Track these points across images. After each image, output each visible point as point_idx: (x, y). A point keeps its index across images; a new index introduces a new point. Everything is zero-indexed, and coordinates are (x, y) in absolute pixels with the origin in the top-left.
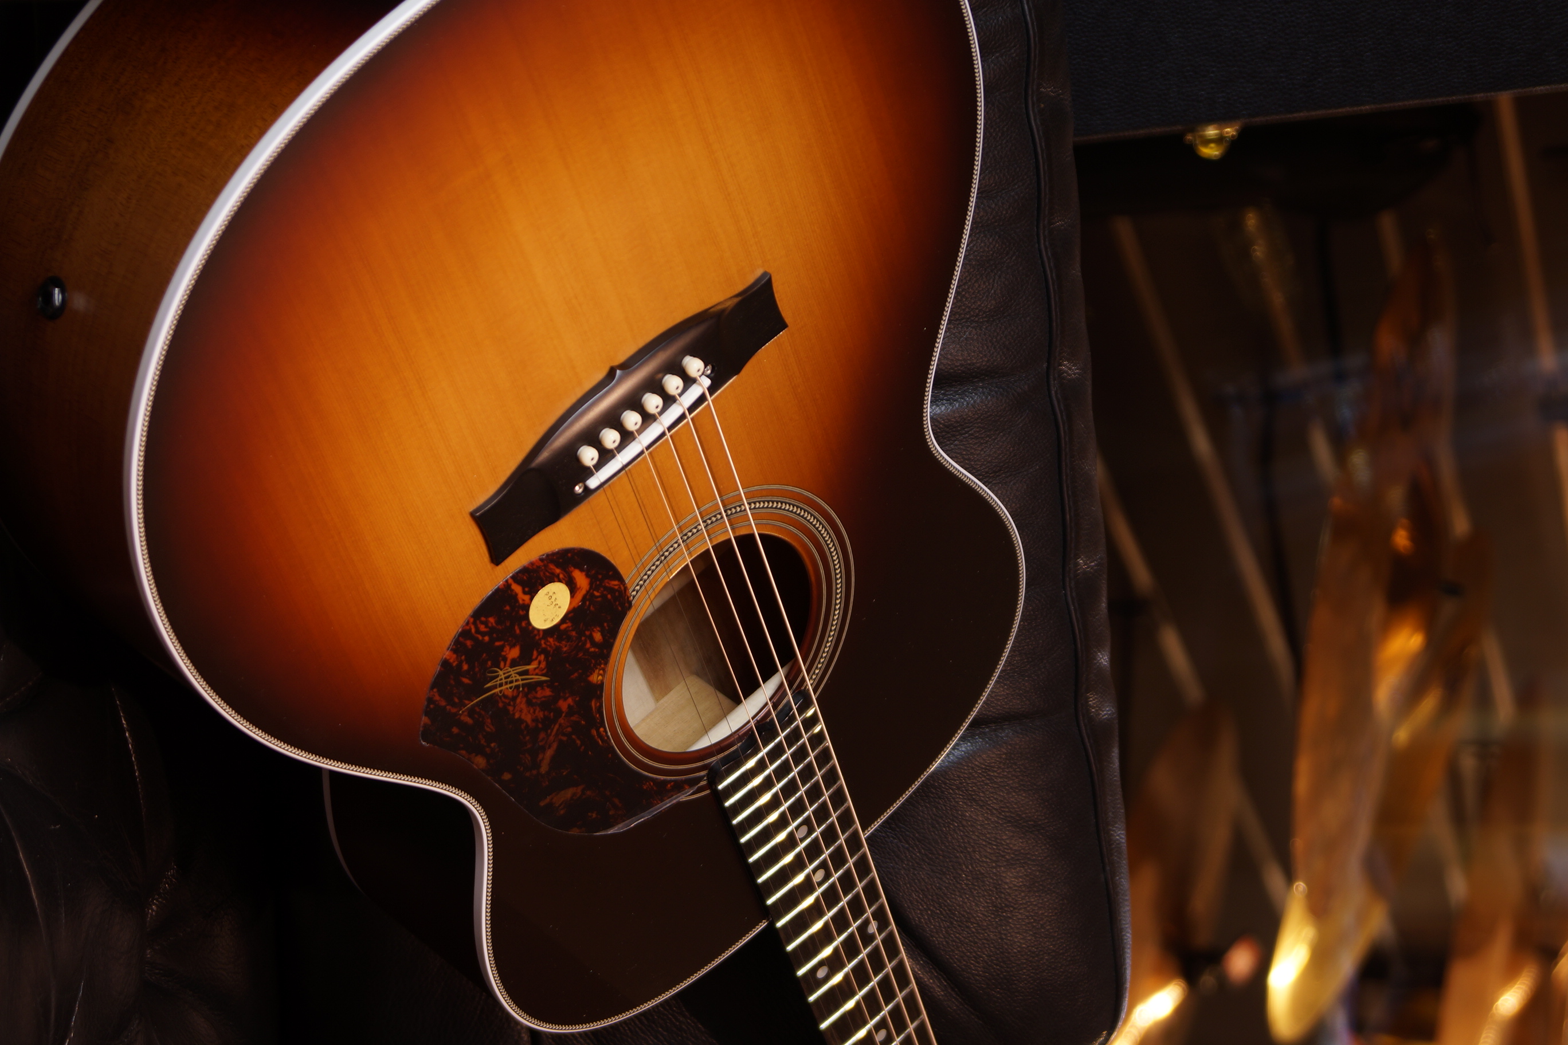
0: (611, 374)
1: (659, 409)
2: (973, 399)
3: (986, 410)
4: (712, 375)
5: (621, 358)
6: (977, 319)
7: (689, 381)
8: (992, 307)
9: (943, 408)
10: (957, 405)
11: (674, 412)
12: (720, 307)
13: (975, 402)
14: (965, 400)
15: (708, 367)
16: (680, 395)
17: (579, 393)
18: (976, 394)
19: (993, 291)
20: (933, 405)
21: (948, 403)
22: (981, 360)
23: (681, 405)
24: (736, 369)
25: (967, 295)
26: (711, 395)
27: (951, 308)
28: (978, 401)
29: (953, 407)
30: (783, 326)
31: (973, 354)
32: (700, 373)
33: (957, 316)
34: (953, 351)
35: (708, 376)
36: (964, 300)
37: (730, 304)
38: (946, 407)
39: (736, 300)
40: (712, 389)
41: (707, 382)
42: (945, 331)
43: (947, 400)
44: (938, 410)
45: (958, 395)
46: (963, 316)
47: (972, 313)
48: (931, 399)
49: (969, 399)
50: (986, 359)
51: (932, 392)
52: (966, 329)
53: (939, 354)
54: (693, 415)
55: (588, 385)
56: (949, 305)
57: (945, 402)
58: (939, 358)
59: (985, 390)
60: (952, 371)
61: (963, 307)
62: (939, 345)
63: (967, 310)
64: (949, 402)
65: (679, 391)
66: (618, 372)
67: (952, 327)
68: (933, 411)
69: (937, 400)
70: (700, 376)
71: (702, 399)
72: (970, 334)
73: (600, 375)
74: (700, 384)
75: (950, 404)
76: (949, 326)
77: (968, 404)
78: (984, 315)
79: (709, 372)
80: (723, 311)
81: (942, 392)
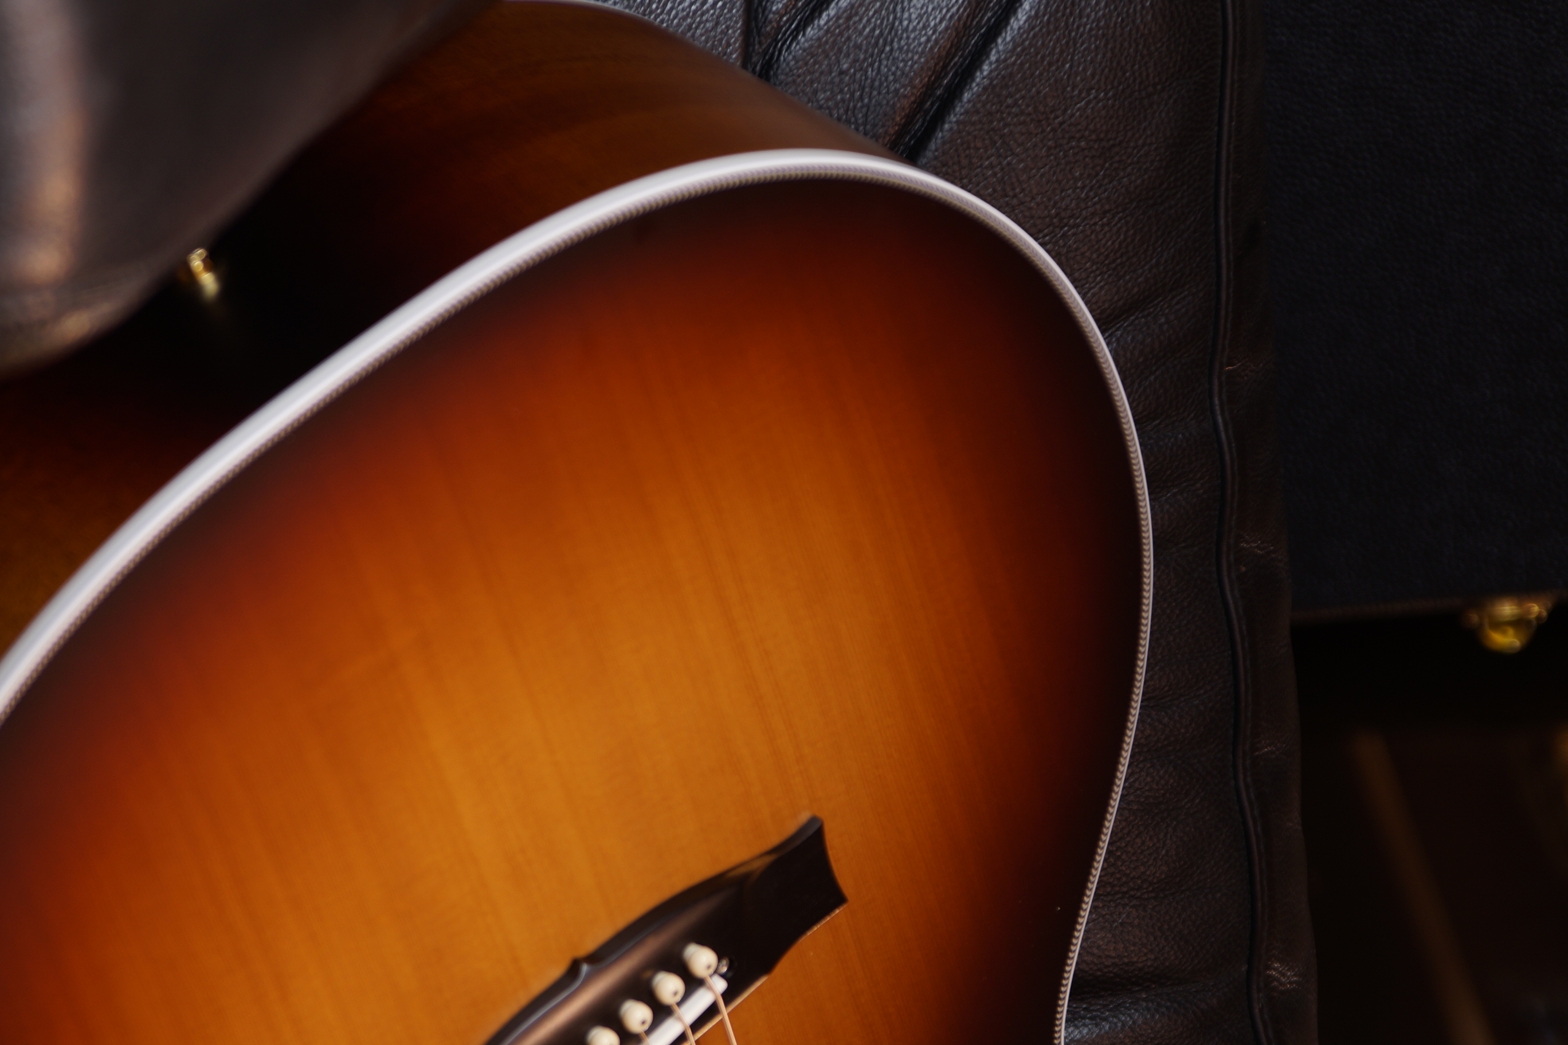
0: (573, 971)
1: (646, 1027)
2: (1131, 1018)
3: (1152, 1035)
4: (730, 975)
5: (590, 944)
6: (1139, 894)
7: (693, 983)
8: (1163, 876)
9: (1085, 1031)
10: (1107, 1027)
11: (671, 1029)
12: (742, 870)
13: (1134, 1022)
14: (1120, 1020)
15: (724, 962)
16: (679, 1004)
17: (523, 999)
18: (1136, 1010)
19: (1164, 852)
20: (1070, 1027)
21: (1092, 1024)
22: (1144, 958)
23: (680, 1019)
24: (766, 966)
25: (1124, 857)
26: (727, 1004)
27: (1100, 877)
28: (1140, 1022)
29: (1101, 1030)
30: (838, 899)
31: (1132, 948)
32: (712, 971)
33: (1109, 889)
34: (1101, 943)
35: (723, 976)
36: (1120, 863)
37: (759, 865)
38: (1090, 1030)
39: (768, 860)
40: (728, 996)
41: (720, 985)
42: (1090, 912)
43: (1091, 1019)
44: (1076, 1034)
45: (1108, 1011)
46: (1117, 889)
47: (1131, 884)
48: (1067, 1018)
49: (1126, 1018)
50: (1153, 957)
51: (1069, 1006)
52: (1121, 910)
53: (1081, 946)
54: (699, 1035)
55: (538, 985)
56: (1096, 873)
57: (1087, 1021)
58: (1079, 954)
59: (1150, 1005)
60: (1099, 973)
61: (1118, 876)
62: (1080, 934)
63: (1124, 879)
64: (1094, 1022)
65: (678, 998)
66: (585, 968)
67: (1101, 905)
68: (1070, 1035)
69: (1076, 1019)
70: (711, 976)
71: (712, 1011)
72: (1128, 916)
73: (556, 972)
74: (710, 989)
75: (1097, 1025)
76: (1096, 904)
77: (1123, 1025)
78: (1151, 889)
79: (724, 969)
80: (747, 876)
81: (1085, 1006)
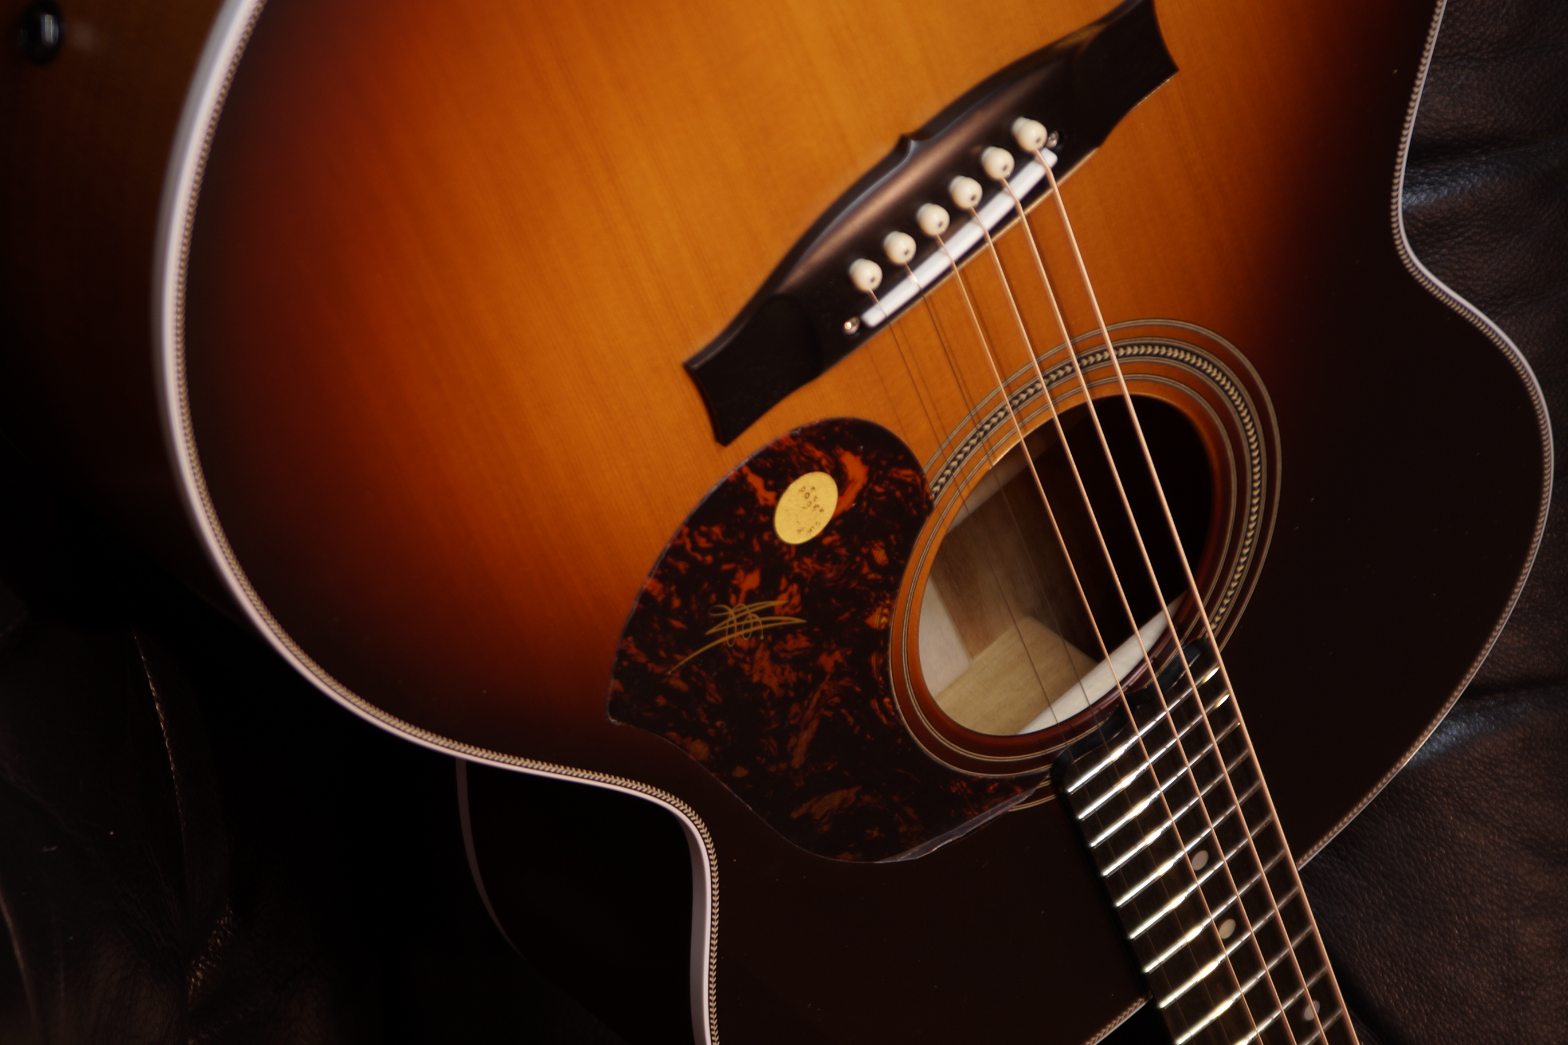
0: (901, 147)
1: (976, 202)
2: (1470, 181)
3: (1492, 199)
4: (1060, 148)
5: (918, 120)
6: (1478, 55)
7: (1022, 157)
8: (1504, 36)
9: (1423, 197)
10: (1446, 192)
11: (999, 206)
12: (1072, 41)
13: (1473, 186)
14: (1459, 184)
15: (1054, 135)
16: (1009, 179)
17: (851, 177)
18: (1476, 174)
19: (1504, 10)
20: (1407, 192)
21: (1430, 189)
22: (1484, 120)
23: (1010, 194)
24: (1097, 139)
25: (1463, 17)
26: (1057, 178)
27: (1438, 38)
28: (1480, 185)
29: (1439, 195)
30: (1170, 69)
31: (1472, 111)
32: (1041, 144)
33: (1447, 51)
34: (1439, 107)
35: (1053, 150)
36: (1458, 24)
37: (1087, 35)
38: (1428, 196)
39: (1097, 30)
40: (1059, 170)
41: (1050, 159)
42: (1428, 75)
43: (1429, 184)
44: (1414, 200)
45: (1447, 175)
46: (1456, 50)
47: (1471, 45)
48: (1404, 183)
49: (1465, 182)
50: (1493, 119)
51: (1406, 172)
52: (1460, 72)
53: (1418, 111)
54: (1029, 210)
55: (866, 163)
56: (1434, 34)
57: (1425, 186)
58: (1417, 118)
59: (1490, 167)
60: (1437, 137)
61: (1457, 37)
62: (1417, 97)
63: (1463, 41)
64: (1432, 187)
65: (1008, 173)
66: (913, 145)
67: (1439, 67)
68: (1407, 201)
69: (1413, 185)
70: (1040, 150)
71: (1042, 185)
72: (1467, 79)
73: (884, 149)
74: (1040, 163)
75: (1435, 190)
76: (1434, 66)
77: (1462, 189)
78: (1491, 49)
79: (1054, 143)
80: (1076, 47)
81: (1422, 171)
